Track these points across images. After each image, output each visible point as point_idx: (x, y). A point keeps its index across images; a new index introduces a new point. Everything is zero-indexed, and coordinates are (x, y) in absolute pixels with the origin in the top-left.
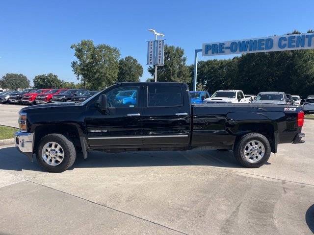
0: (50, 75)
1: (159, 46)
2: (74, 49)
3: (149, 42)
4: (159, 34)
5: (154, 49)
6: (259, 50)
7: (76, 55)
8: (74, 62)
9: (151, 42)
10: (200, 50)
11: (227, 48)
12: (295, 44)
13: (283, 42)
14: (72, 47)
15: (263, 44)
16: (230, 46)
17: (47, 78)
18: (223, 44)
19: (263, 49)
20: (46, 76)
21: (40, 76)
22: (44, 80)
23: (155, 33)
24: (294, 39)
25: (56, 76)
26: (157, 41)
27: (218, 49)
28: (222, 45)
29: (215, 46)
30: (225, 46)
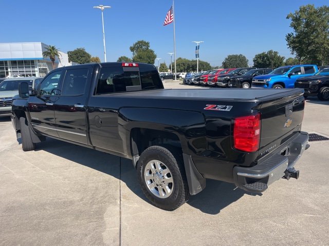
0: (270, 52)
2: (290, 18)
7: (292, 26)
8: (289, 35)
14: (288, 18)
17: (266, 56)
20: (266, 53)
21: (260, 55)
22: (263, 58)
25: (276, 53)
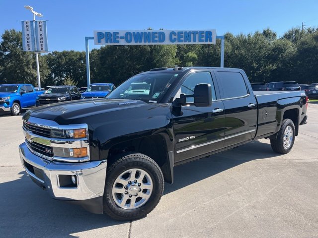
1: (39, 28)
3: (23, 22)
4: (36, 13)
5: (32, 32)
6: (153, 42)
9: (27, 23)
10: (92, 38)
11: (122, 38)
12: (183, 39)
13: (174, 37)
15: (156, 37)
16: (124, 36)
18: (118, 33)
19: (156, 41)
23: (33, 11)
24: (182, 35)
26: (36, 22)
27: (112, 38)
28: (116, 33)
29: (108, 34)
30: (120, 35)
